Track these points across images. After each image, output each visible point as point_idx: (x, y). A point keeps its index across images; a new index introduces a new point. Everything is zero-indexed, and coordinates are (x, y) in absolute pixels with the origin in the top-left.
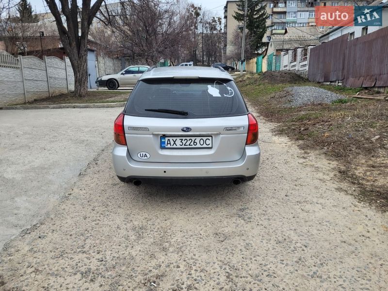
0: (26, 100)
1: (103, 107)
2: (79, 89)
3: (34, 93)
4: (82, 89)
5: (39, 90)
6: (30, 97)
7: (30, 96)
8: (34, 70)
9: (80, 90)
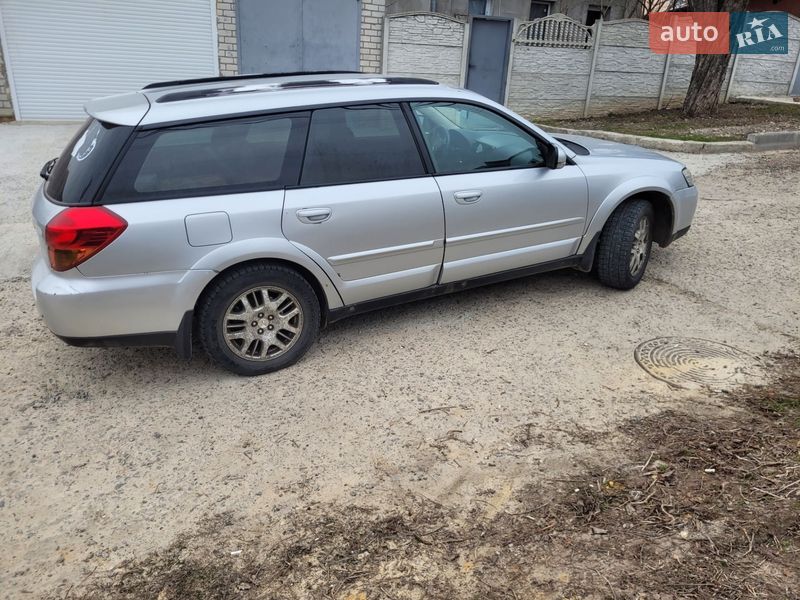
0: (586, 114)
1: (654, 147)
2: (694, 96)
3: (614, 99)
4: (701, 96)
5: (628, 94)
6: (598, 108)
7: (601, 106)
8: (629, 51)
9: (695, 99)
